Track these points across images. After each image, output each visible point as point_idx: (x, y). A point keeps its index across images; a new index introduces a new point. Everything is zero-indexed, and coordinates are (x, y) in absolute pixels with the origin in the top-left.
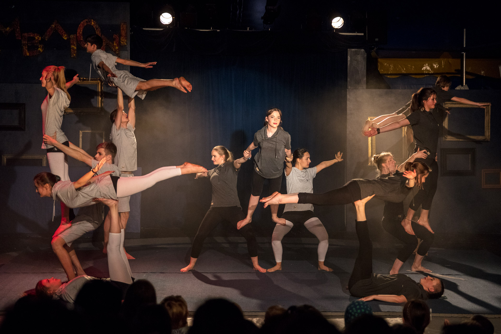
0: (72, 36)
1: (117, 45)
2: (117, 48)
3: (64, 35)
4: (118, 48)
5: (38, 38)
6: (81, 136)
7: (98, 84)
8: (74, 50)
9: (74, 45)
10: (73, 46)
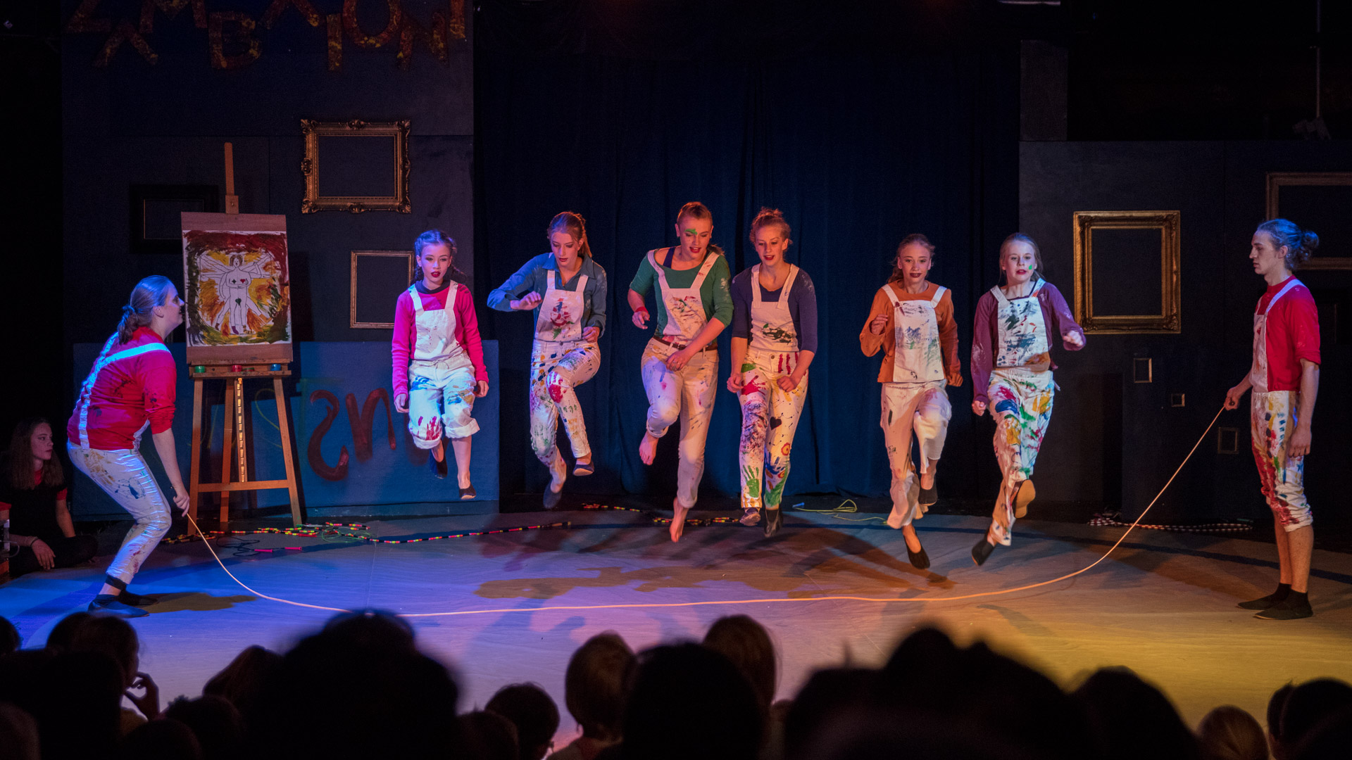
0: (330, 19)
1: (441, 38)
2: (442, 46)
3: (311, 16)
4: (444, 45)
5: (247, 23)
6: (354, 264)
7: (396, 135)
8: (335, 52)
9: (336, 39)
10: (333, 43)
